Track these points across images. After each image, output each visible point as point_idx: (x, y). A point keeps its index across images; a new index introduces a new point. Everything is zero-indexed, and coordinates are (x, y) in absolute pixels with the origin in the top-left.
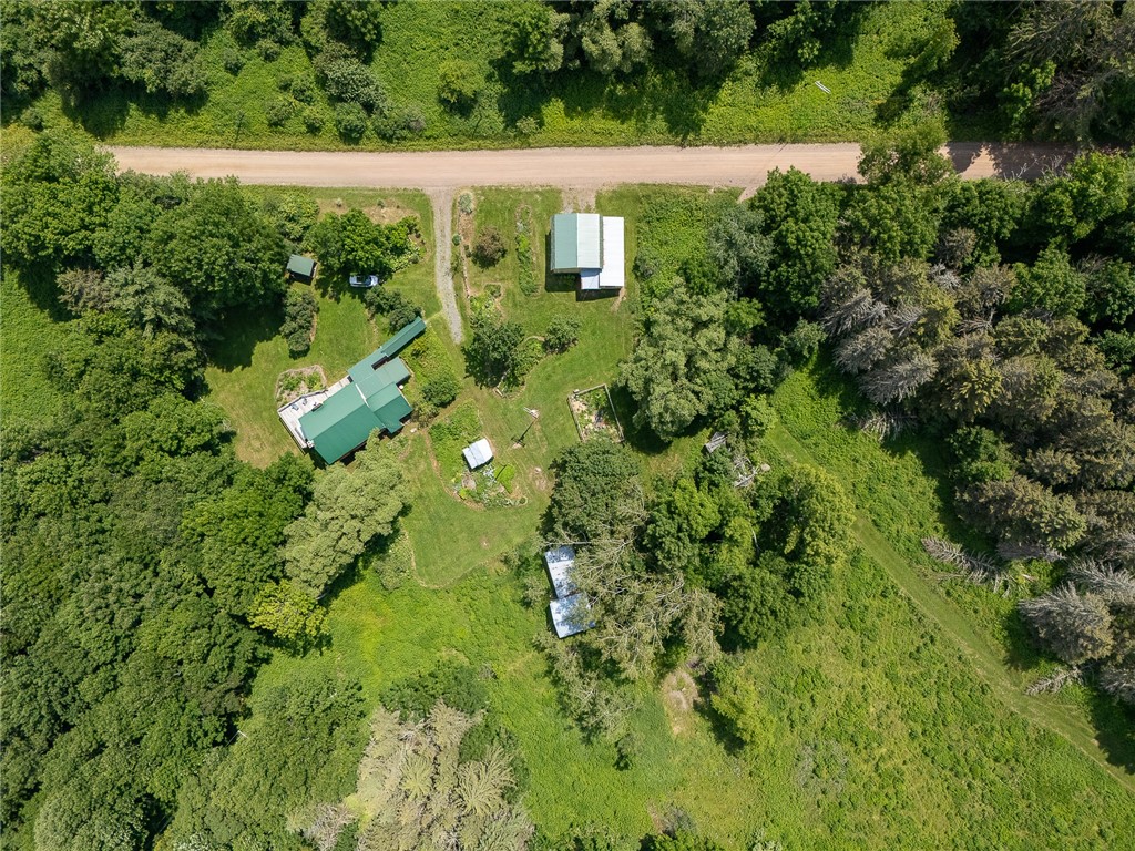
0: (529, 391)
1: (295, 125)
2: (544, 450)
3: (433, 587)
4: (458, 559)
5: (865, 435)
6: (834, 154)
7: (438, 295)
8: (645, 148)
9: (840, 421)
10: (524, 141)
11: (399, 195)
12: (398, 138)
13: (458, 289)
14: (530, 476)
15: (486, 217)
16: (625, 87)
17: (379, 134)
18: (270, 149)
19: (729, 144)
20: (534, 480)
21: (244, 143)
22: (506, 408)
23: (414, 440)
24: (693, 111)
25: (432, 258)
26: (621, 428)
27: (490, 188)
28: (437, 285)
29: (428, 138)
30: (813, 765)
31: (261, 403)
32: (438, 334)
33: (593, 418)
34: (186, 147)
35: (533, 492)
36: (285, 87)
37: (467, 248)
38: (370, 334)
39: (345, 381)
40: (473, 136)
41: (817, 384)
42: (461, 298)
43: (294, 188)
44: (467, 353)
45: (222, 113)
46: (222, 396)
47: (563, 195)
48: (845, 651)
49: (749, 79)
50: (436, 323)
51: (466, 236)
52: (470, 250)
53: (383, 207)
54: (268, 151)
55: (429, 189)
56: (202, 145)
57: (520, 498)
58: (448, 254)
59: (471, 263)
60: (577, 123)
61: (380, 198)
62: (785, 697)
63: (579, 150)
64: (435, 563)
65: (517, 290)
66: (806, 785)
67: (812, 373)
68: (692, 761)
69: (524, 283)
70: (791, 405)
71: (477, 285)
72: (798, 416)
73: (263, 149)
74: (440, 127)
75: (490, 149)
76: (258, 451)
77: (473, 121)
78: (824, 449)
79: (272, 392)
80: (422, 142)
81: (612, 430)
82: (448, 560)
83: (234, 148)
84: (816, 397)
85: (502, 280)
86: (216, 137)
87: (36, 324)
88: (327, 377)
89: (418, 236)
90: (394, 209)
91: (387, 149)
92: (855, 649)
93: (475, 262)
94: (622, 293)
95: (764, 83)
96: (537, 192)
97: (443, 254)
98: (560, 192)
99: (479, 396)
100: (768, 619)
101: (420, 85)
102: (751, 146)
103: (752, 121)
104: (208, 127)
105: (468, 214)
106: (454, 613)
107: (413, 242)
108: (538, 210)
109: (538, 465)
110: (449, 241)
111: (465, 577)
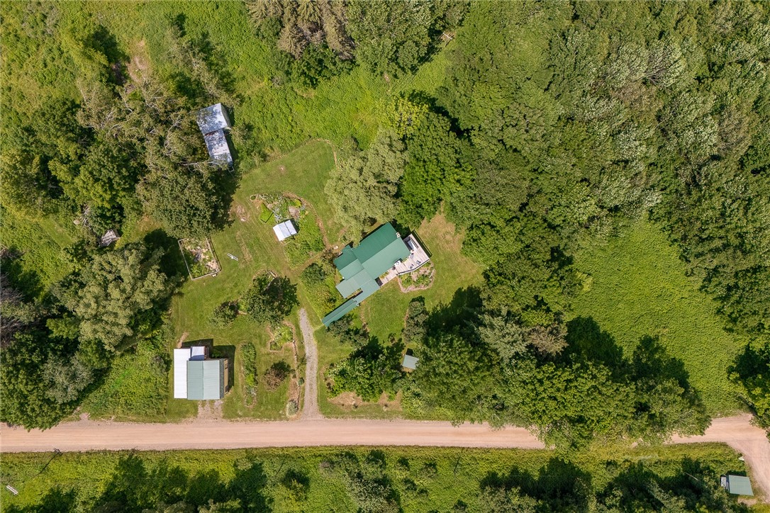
0: (250, 275)
1: (416, 465)
2: (238, 233)
3: (321, 139)
4: (303, 158)
5: (6, 245)
6: (23, 445)
7: (316, 343)
8: (162, 449)
9: (22, 255)
10: (249, 454)
11: (341, 414)
12: (342, 455)
13: (302, 347)
14: (249, 216)
15: (280, 399)
16: (175, 494)
17: (355, 458)
18: (437, 447)
19: (99, 452)
20: (246, 213)
21: (455, 451)
22: (268, 264)
23: (336, 241)
24: (124, 475)
25: (320, 369)
26: (181, 249)
27: (275, 419)
28: (317, 350)
29: (320, 456)
30: (47, 21)
31: (445, 266)
32: (316, 315)
33: (203, 256)
34: (499, 449)
35: (246, 204)
36: (423, 491)
37: (295, 377)
38: (366, 315)
39: (384, 281)
40: (286, 456)
41: (38, 281)
42: (300, 340)
43: (418, 418)
44: (295, 301)
45: (470, 473)
46: (474, 271)
47: (222, 414)
48: (22, 97)
49: (83, 499)
50: (318, 323)
51: (295, 385)
52: (292, 375)
53: (354, 405)
54: (439, 446)
55: (319, 418)
56: (487, 451)
57: (256, 200)
58: (308, 372)
59: (291, 365)
60: (211, 466)
61: (356, 412)
62: (65, 66)
63: (210, 447)
64: (320, 156)
65: (258, 347)
66: (51, 8)
67: (41, 289)
68: (132, 23)
69: (252, 352)
70: (57, 266)
71: (288, 350)
72: (52, 258)
73: (442, 447)
74: (309, 463)
75: (275, 448)
76: (447, 233)
77: (285, 468)
78: (35, 236)
79: (437, 273)
80: (325, 453)
81: (188, 248)
82: (310, 158)
83: (463, 448)
84: (38, 272)
85: (268, 354)
86: (476, 456)
87: (611, 320)
88: (398, 284)
89: (329, 384)
90: (346, 404)
91: (351, 447)
92: (16, 99)
93: (289, 366)
94: (180, 345)
95: (72, 495)
96: (240, 417)
97: (311, 371)
98: (224, 417)
99: (287, 272)
100: (48, 111)
101: (323, 494)
102: (83, 450)
103: (81, 468)
104: (482, 463)
105: (292, 400)
106: (305, 122)
107: (332, 379)
108: (240, 404)
109: (243, 223)
110: (307, 381)
111: (297, 146)
